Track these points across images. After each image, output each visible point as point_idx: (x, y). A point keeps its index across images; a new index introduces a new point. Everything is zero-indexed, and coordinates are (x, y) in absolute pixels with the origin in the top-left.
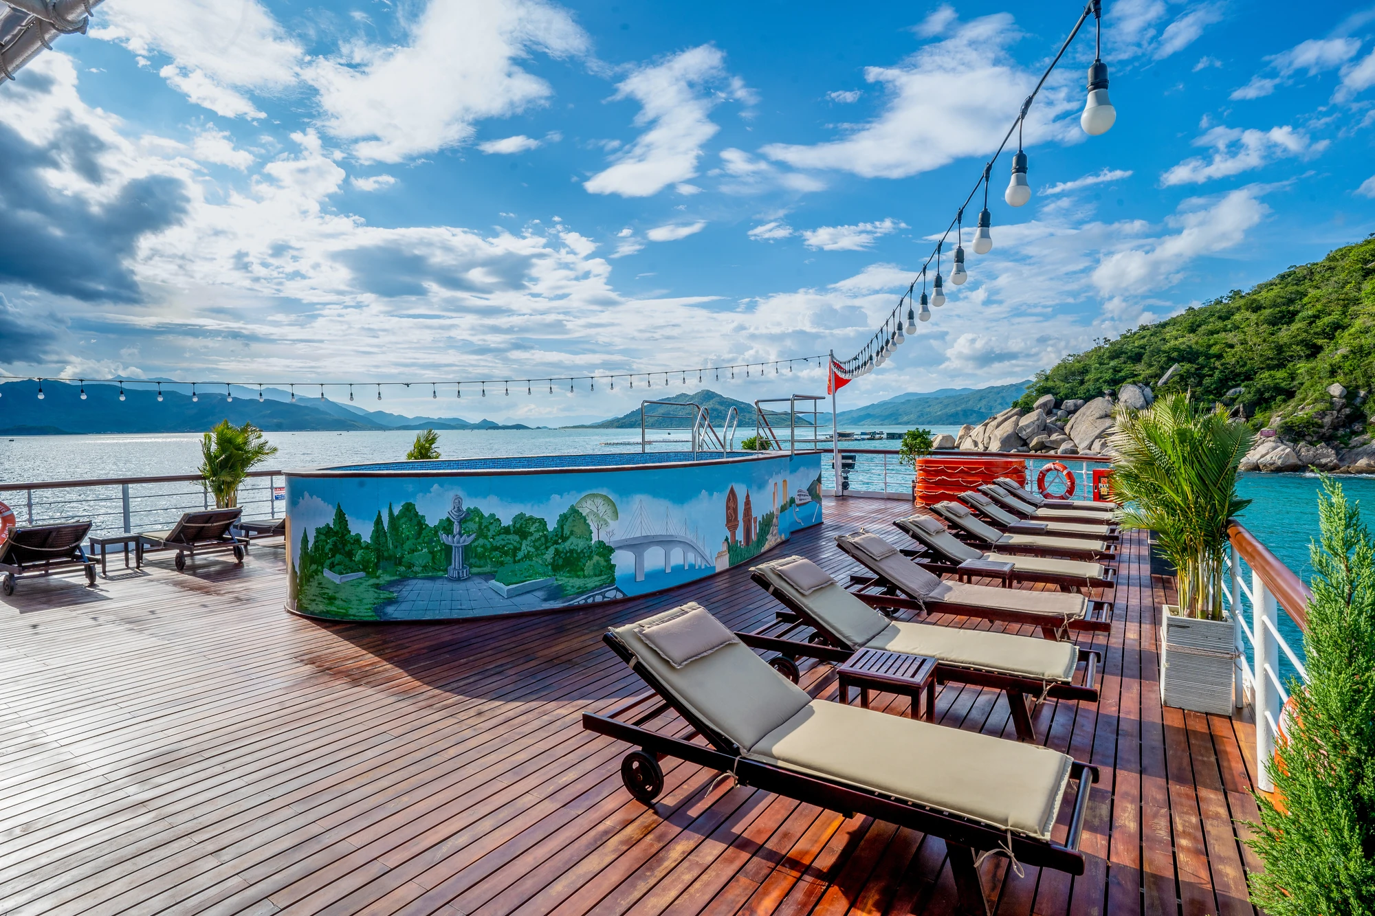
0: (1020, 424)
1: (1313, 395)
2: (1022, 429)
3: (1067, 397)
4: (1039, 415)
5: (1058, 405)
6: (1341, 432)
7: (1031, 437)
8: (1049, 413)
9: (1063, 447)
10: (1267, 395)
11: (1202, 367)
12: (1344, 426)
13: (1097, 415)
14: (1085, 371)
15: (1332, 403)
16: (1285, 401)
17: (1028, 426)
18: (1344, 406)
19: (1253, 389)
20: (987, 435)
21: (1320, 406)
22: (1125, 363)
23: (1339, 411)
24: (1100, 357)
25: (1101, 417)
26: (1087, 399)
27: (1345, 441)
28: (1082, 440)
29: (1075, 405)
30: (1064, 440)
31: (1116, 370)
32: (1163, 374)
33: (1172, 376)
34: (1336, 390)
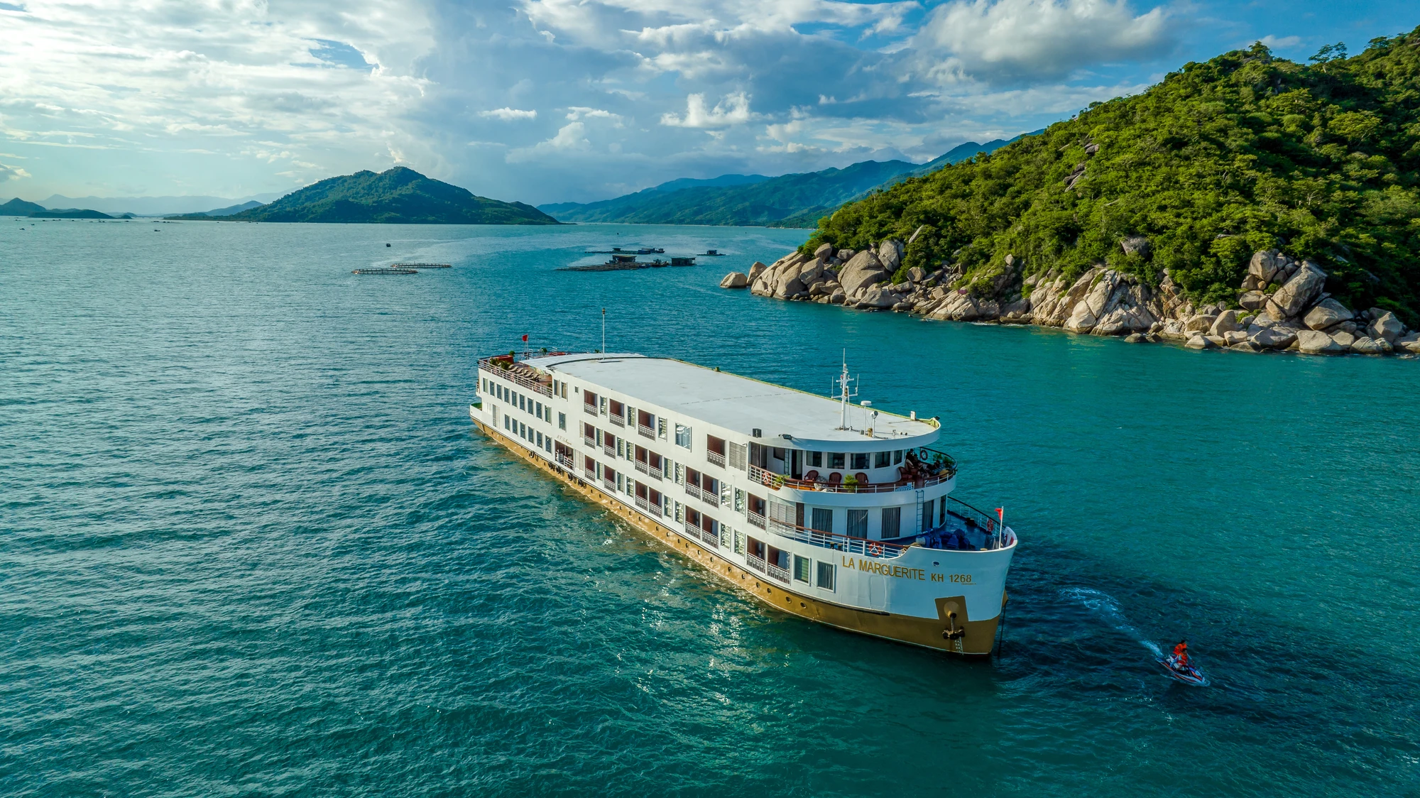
0: (803, 271)
1: (998, 262)
2: (804, 275)
3: (842, 246)
4: (818, 263)
5: (834, 252)
6: (1008, 291)
7: (811, 283)
8: (827, 261)
9: (835, 293)
10: (974, 258)
11: (941, 228)
12: (1010, 286)
13: (862, 267)
14: (858, 222)
15: (1005, 269)
16: (984, 263)
17: (808, 273)
18: (1013, 271)
19: (967, 253)
20: (775, 278)
21: (999, 271)
22: (889, 217)
23: (1009, 275)
24: (871, 208)
25: (865, 269)
26: (857, 251)
27: (1008, 297)
28: (849, 288)
29: (848, 255)
30: (835, 287)
31: (882, 224)
32: (914, 231)
33: (918, 236)
34: (1009, 259)
